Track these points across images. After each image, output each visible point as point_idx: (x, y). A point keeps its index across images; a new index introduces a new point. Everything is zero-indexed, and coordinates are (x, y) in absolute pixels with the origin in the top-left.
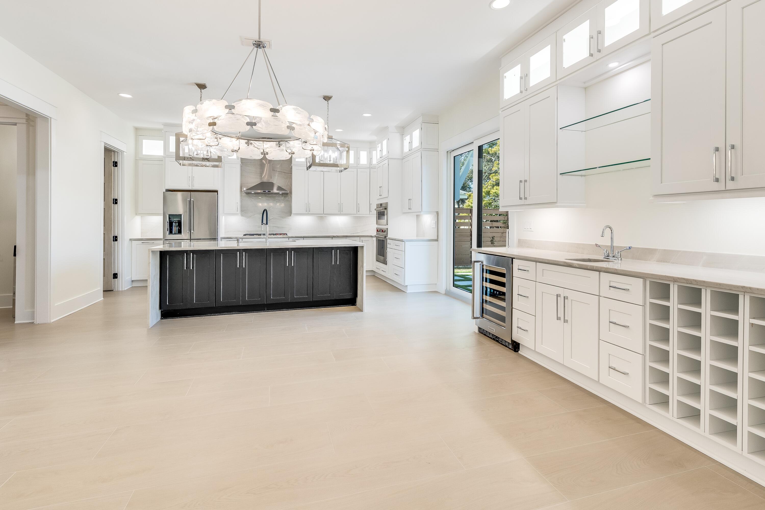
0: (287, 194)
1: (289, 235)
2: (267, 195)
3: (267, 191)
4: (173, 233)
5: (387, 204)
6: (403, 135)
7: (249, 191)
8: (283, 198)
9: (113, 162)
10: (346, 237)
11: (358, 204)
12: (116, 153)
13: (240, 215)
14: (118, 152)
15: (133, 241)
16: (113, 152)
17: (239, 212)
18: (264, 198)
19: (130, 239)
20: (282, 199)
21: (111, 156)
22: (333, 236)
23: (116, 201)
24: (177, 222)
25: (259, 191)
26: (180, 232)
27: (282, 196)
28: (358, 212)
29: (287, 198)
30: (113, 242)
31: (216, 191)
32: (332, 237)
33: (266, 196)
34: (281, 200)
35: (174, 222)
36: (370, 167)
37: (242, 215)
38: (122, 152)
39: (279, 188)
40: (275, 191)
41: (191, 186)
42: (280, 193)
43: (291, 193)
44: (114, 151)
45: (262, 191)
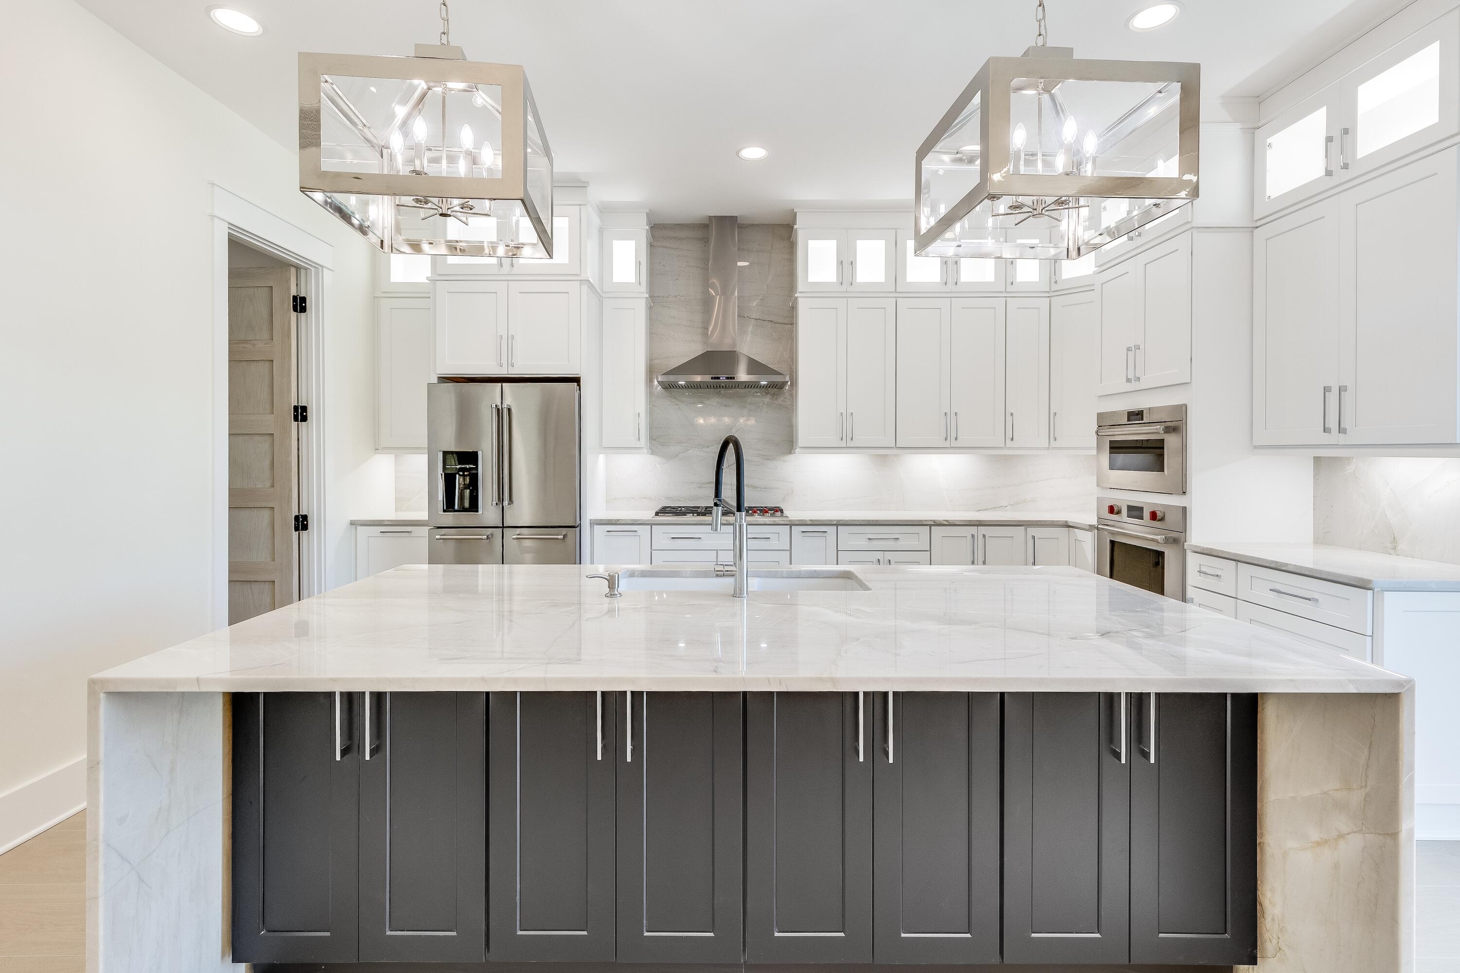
0: (780, 386)
1: (792, 514)
2: (722, 391)
3: (723, 379)
4: (456, 507)
5: (1182, 409)
6: (1257, 132)
7: (672, 378)
8: (767, 399)
9: (295, 298)
10: (978, 526)
11: (1008, 415)
12: (303, 272)
13: (645, 450)
14: (306, 269)
15: (359, 528)
16: (293, 270)
17: (644, 441)
18: (714, 401)
19: (351, 521)
20: (766, 402)
21: (288, 281)
22: (934, 521)
23: (305, 414)
24: (467, 475)
25: (698, 378)
26: (474, 506)
27: (767, 394)
28: (1008, 441)
29: (780, 401)
30: (295, 534)
31: (576, 380)
32: (930, 526)
33: (719, 394)
34: (762, 404)
35: (459, 475)
36: (1048, 292)
37: (653, 453)
38: (318, 267)
39: (755, 366)
40: (742, 376)
41: (505, 365)
42: (763, 383)
43: (794, 383)
44: (298, 268)
45: (707, 378)
